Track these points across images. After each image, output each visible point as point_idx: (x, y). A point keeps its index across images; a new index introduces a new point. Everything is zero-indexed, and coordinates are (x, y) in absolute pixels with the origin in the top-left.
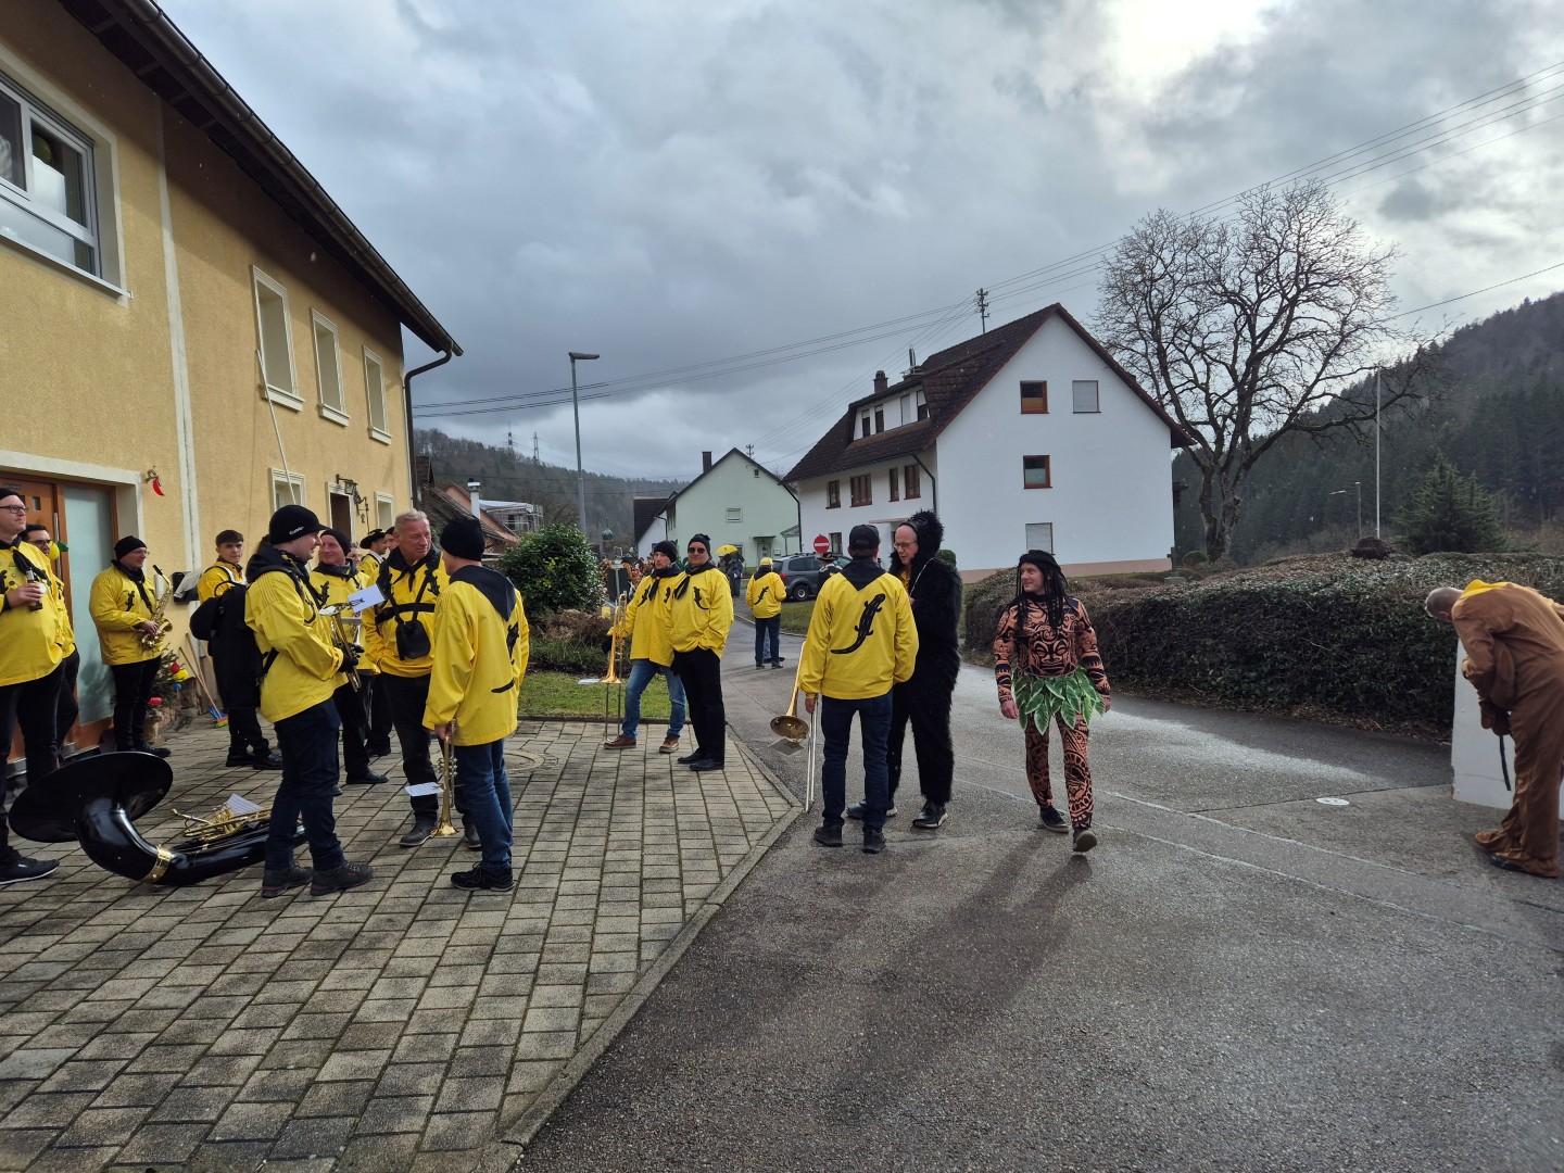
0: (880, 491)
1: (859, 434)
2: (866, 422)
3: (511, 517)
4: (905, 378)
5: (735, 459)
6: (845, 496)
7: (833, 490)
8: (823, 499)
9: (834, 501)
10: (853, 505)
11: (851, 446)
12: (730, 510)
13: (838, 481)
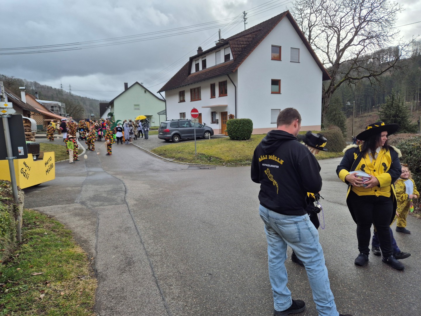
0: (205, 94)
1: (193, 70)
2: (197, 66)
3: (52, 107)
4: (217, 44)
5: (137, 86)
6: (188, 97)
7: (182, 94)
8: (177, 98)
9: (182, 99)
10: (192, 100)
11: (190, 76)
12: (135, 105)
13: (184, 91)
